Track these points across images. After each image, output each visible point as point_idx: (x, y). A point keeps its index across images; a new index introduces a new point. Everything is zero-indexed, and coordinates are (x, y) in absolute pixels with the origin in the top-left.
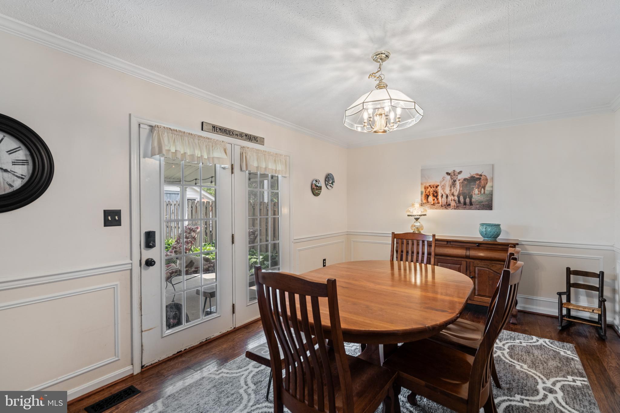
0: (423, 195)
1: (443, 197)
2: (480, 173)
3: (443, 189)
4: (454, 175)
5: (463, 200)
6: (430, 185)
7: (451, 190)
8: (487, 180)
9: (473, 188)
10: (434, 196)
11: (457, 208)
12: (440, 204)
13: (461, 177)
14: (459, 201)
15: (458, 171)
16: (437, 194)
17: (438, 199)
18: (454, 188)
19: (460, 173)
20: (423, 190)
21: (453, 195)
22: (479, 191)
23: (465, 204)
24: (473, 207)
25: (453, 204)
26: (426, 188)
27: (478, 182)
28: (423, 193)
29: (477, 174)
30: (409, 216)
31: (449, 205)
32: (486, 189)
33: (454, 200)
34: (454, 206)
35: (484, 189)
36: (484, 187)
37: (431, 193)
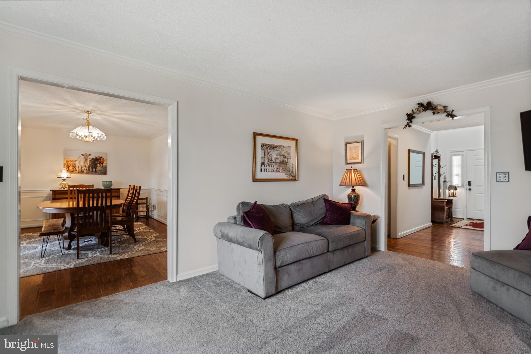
0: (66, 166)
1: (79, 167)
2: (101, 156)
3: (80, 163)
4: (86, 156)
5: (91, 170)
6: (70, 160)
7: (84, 164)
8: (104, 160)
9: (97, 163)
10: (73, 166)
11: (88, 173)
12: (77, 171)
13: (90, 157)
14: (89, 170)
15: (89, 154)
16: (75, 165)
17: (76, 168)
18: (86, 163)
19: (90, 155)
20: (66, 163)
21: (86, 166)
22: (100, 165)
23: (92, 171)
24: (97, 173)
25: (85, 171)
26: (67, 161)
27: (99, 161)
28: (65, 164)
29: (99, 157)
30: (58, 177)
31: (83, 172)
32: (104, 164)
33: (86, 169)
34: (86, 172)
35: (103, 165)
36: (103, 164)
37: (71, 165)
